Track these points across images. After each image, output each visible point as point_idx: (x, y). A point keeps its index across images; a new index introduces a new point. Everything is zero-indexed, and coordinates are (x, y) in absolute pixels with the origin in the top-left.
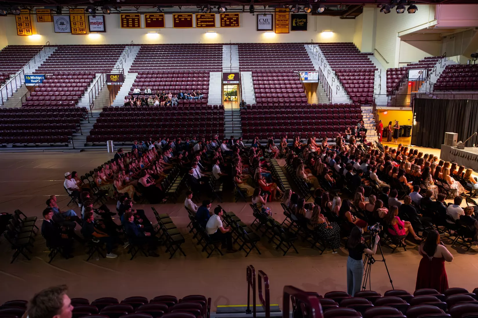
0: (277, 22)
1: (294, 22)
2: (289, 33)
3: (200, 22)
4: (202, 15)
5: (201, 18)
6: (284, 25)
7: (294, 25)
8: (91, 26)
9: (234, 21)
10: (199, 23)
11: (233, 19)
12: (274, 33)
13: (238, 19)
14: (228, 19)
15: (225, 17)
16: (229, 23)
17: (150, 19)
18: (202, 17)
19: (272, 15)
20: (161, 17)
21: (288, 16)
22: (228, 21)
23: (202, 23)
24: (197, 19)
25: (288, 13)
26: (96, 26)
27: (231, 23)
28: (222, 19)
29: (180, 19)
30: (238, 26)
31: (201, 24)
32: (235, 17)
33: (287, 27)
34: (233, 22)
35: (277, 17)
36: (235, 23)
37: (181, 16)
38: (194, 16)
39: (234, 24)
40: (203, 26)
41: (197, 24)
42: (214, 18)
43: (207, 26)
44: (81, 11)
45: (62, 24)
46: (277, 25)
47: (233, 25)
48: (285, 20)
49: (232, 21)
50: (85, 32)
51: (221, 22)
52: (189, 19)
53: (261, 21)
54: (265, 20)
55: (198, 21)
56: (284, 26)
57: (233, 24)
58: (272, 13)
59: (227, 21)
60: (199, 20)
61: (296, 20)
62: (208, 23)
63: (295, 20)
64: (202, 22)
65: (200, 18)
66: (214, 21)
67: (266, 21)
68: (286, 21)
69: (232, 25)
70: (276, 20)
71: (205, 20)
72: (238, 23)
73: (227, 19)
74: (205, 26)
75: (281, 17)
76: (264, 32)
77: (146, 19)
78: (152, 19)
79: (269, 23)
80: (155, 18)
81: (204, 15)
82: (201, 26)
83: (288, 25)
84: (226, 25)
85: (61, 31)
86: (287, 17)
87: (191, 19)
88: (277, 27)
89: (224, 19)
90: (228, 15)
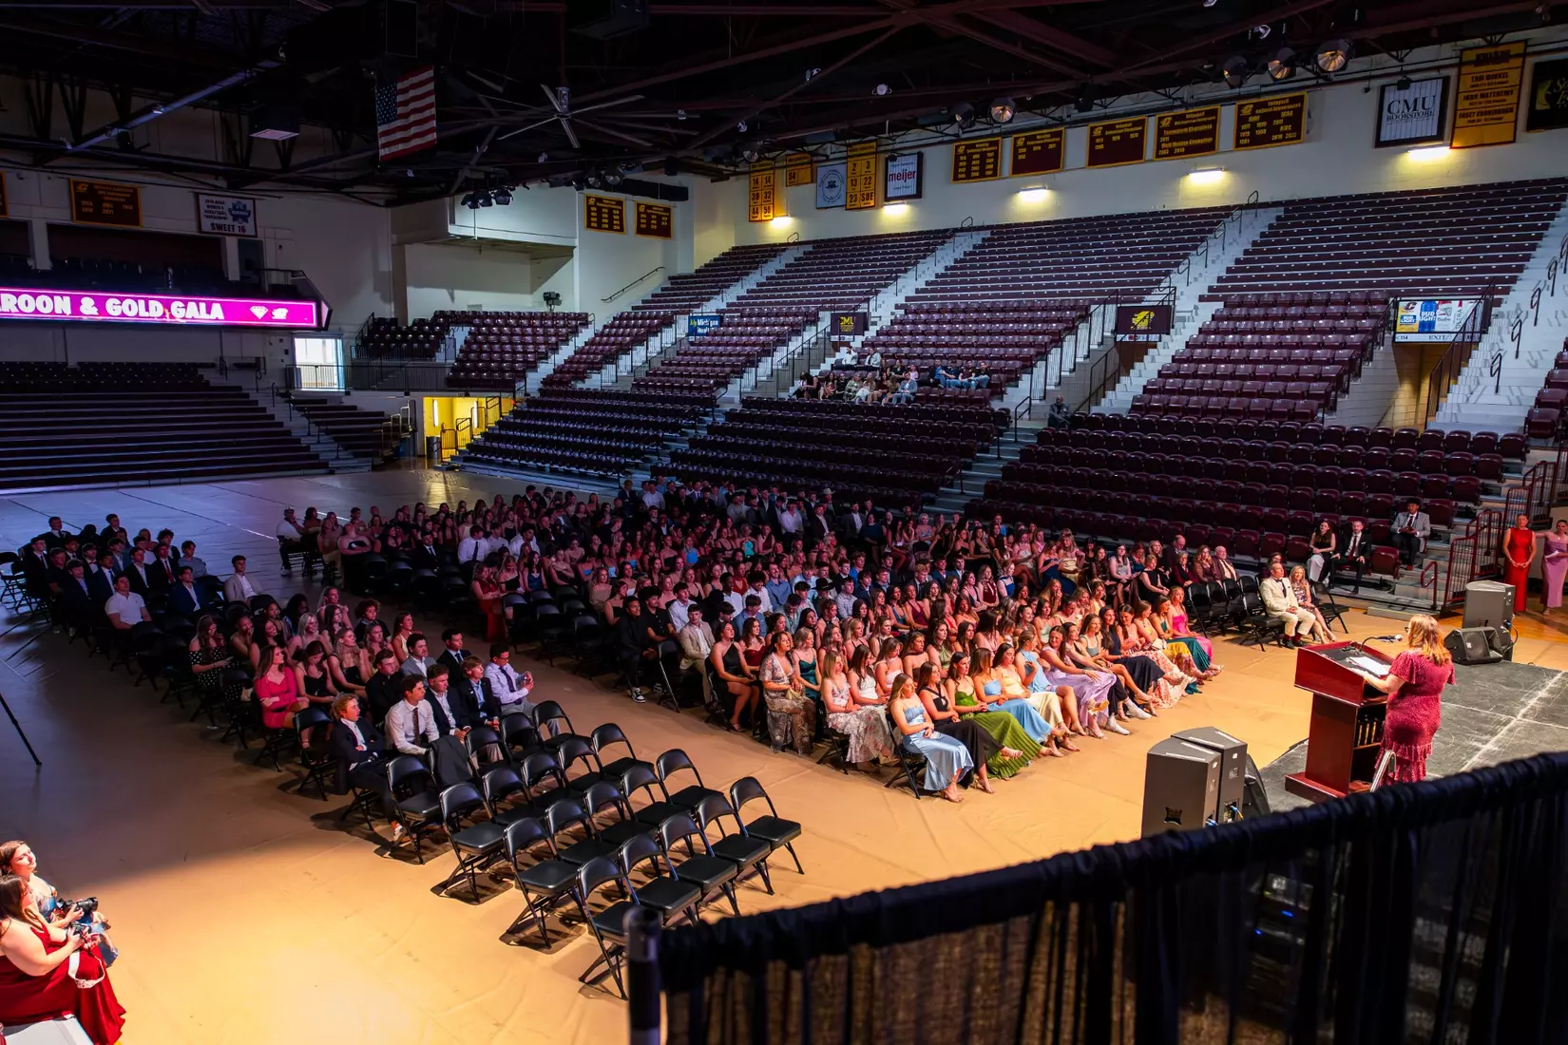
0: (1463, 104)
1: (1541, 95)
2: (1514, 141)
3: (1167, 139)
4: (1175, 118)
5: (1172, 127)
6: (1496, 112)
7: (1542, 105)
8: (891, 184)
9: (1284, 124)
10: (1163, 145)
11: (1283, 115)
12: (1447, 149)
13: (1298, 112)
14: (1263, 117)
15: (1253, 114)
16: (1264, 131)
17: (1024, 150)
18: (1176, 123)
19: (1446, 80)
20: (1053, 140)
21: (1518, 75)
22: (1264, 124)
23: (1175, 144)
24: (1160, 132)
25: (1518, 62)
26: (901, 183)
27: (1273, 130)
28: (1241, 120)
29: (1107, 139)
30: (1298, 137)
31: (1170, 145)
32: (1289, 107)
33: (1510, 116)
34: (1279, 126)
35: (1467, 83)
36: (1288, 127)
37: (1112, 127)
38: (1152, 123)
39: (1284, 133)
40: (1177, 151)
41: (1159, 147)
42: (1214, 123)
43: (1191, 150)
44: (871, 147)
45: (832, 185)
46: (1463, 116)
47: (1281, 136)
48: (1499, 94)
49: (1277, 122)
50: (872, 204)
51: (1239, 130)
52: (1137, 135)
53: (1394, 109)
54: (1411, 103)
55: (1163, 139)
56: (1493, 115)
57: (1278, 133)
58: (1444, 72)
59: (1259, 125)
60: (1166, 132)
61: (1554, 86)
62: (1192, 142)
63: (1547, 87)
64: (1173, 138)
65: (1168, 129)
66: (1212, 133)
67: (1413, 107)
68: (1507, 93)
69: (1275, 137)
70: (1461, 96)
71: (1186, 130)
72: (1297, 127)
73: (1261, 120)
74: (1183, 150)
75: (1486, 81)
76: (1406, 151)
77: (1016, 149)
78: (1030, 148)
79: (1428, 113)
80: (1037, 145)
81: (1182, 117)
82: (1172, 153)
83: (1511, 110)
84: (1256, 141)
85: (831, 205)
86: (1513, 77)
87: (1142, 133)
88: (1460, 122)
89: (1251, 119)
90: (1265, 105)
